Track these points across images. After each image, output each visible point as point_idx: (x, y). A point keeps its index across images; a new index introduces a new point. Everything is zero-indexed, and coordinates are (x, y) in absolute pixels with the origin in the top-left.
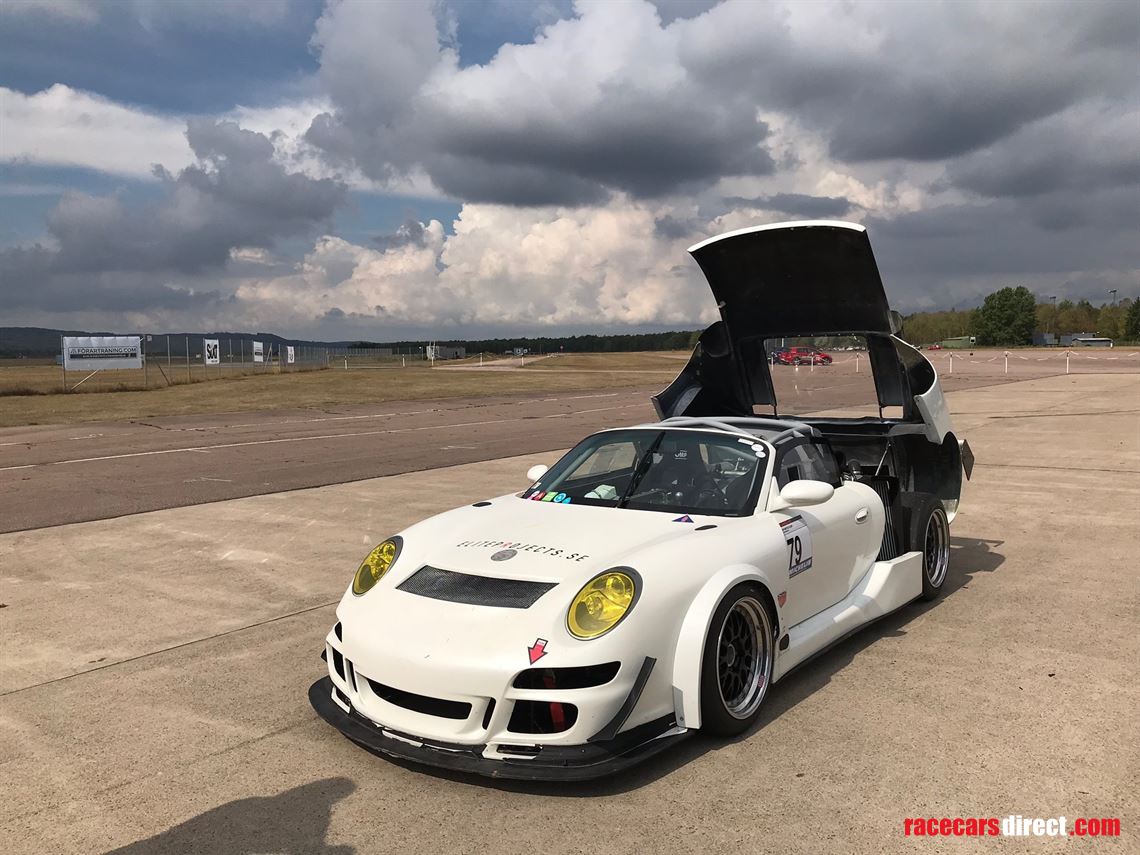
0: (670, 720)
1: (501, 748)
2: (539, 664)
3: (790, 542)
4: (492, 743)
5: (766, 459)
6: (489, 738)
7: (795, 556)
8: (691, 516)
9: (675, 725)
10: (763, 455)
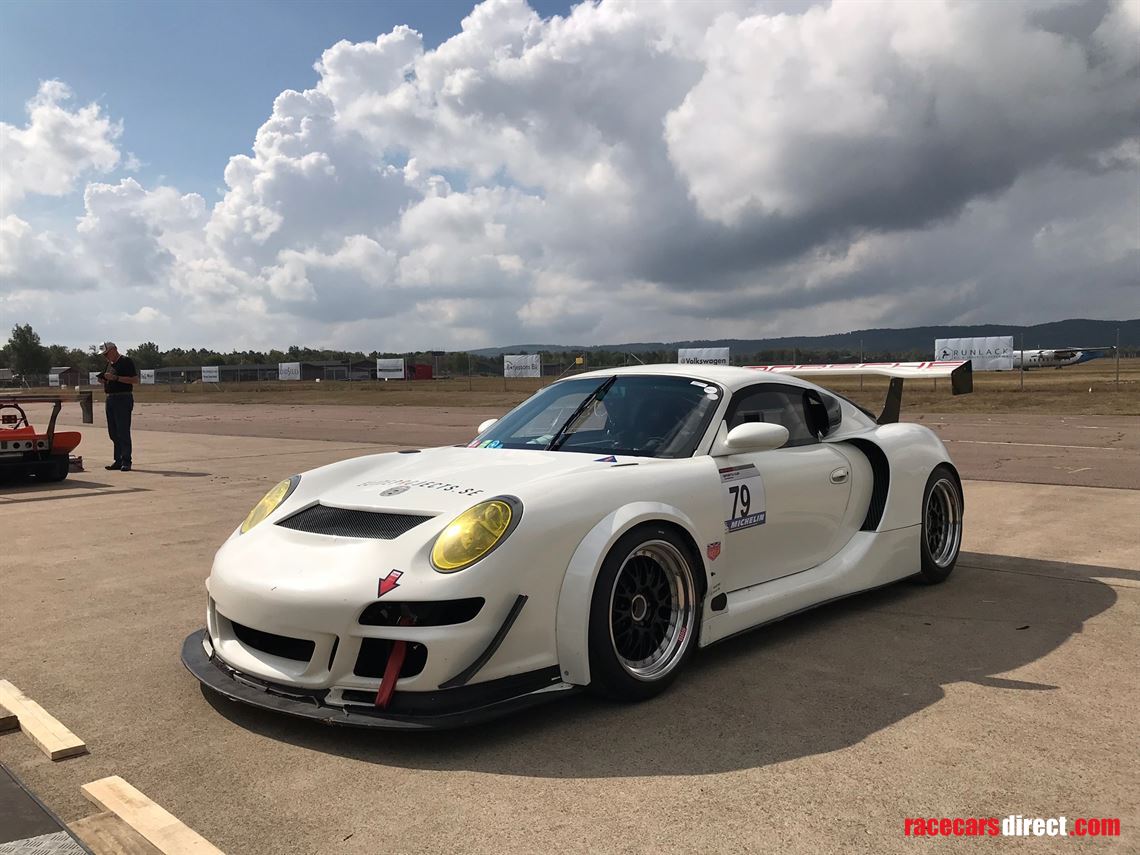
0: (552, 673)
1: (348, 694)
2: (390, 596)
3: (733, 490)
4: (336, 687)
5: (718, 402)
6: (332, 682)
7: (740, 507)
8: (616, 457)
9: (560, 681)
10: (716, 397)
